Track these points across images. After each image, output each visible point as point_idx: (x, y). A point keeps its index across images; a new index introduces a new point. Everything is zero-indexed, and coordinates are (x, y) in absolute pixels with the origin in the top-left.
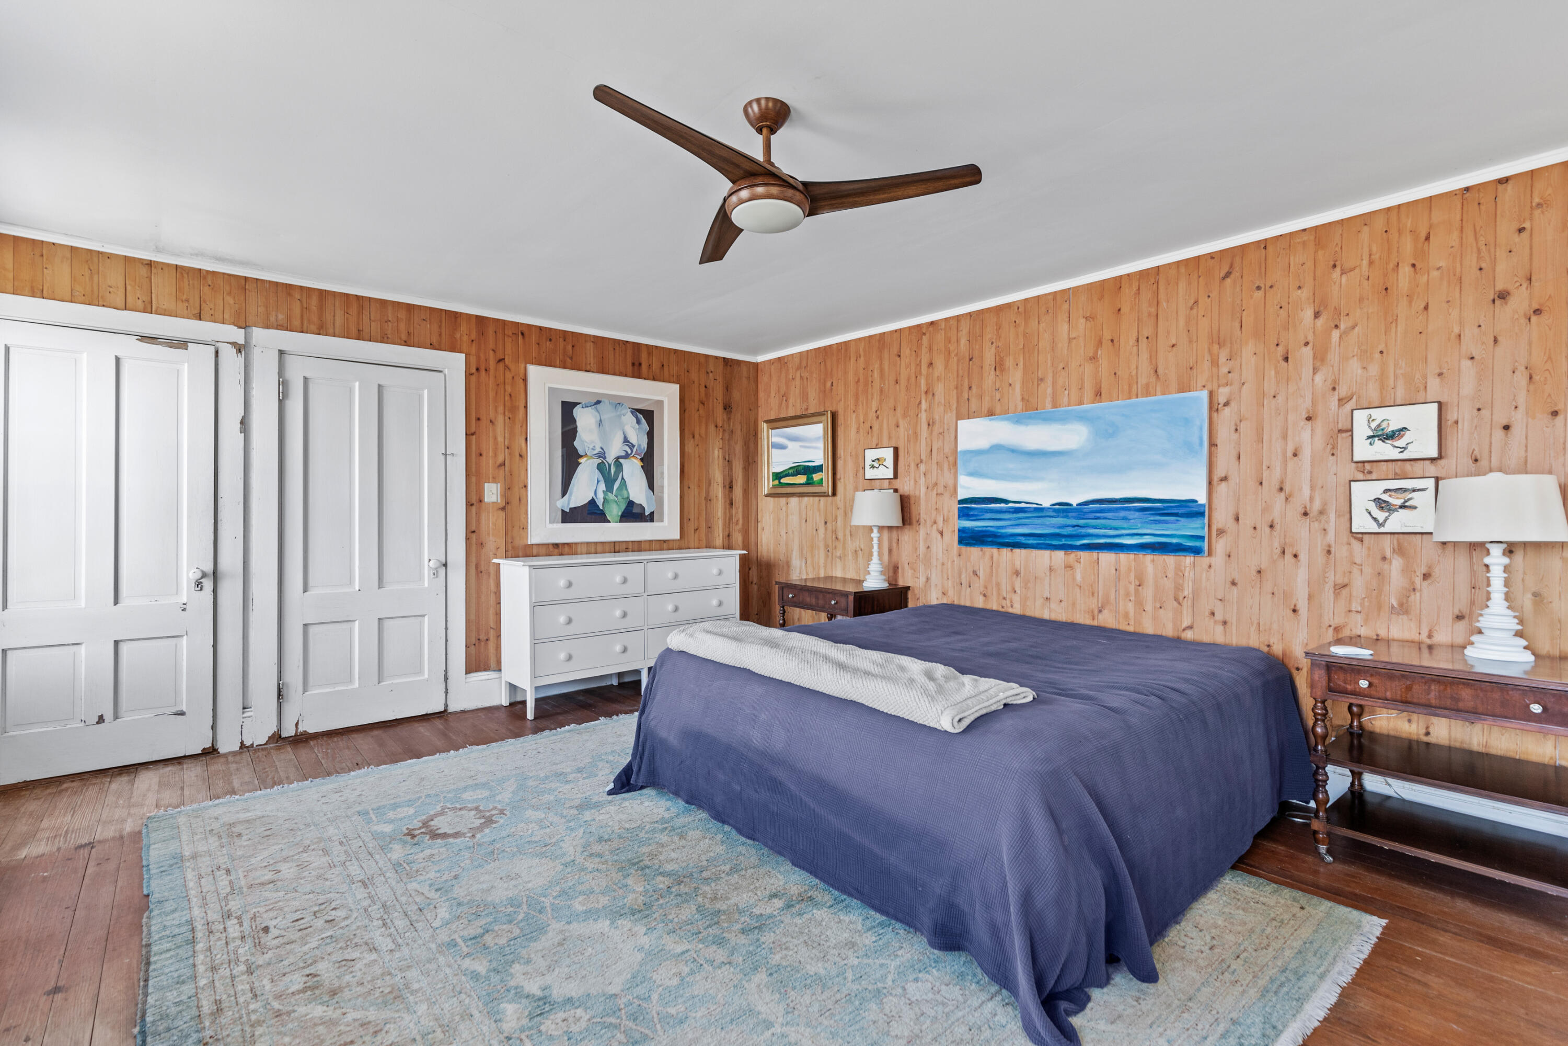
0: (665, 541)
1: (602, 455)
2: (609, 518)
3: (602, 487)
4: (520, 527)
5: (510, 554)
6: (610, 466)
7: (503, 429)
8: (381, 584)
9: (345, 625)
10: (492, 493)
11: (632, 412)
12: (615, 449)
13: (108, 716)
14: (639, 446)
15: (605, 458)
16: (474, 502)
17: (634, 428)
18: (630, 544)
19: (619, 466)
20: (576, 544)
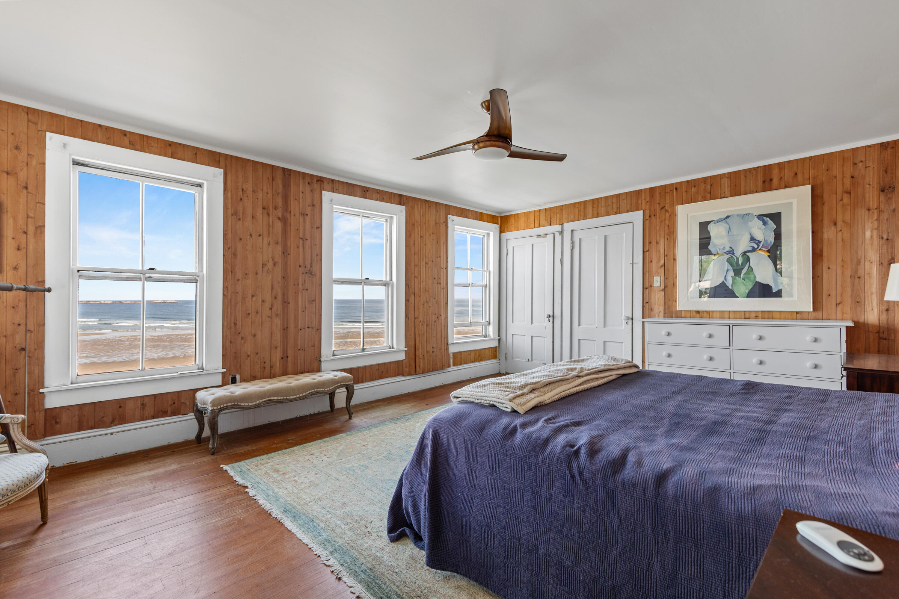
0: (797, 313)
1: (731, 252)
2: (737, 295)
3: (731, 273)
4: (673, 300)
5: (666, 315)
6: (738, 259)
7: (664, 246)
8: (605, 326)
9: (592, 342)
10: (657, 282)
11: (759, 218)
12: (743, 245)
13: (530, 360)
14: (766, 241)
15: (733, 254)
16: (647, 287)
17: (760, 229)
18: (760, 313)
19: (747, 260)
20: (712, 311)
